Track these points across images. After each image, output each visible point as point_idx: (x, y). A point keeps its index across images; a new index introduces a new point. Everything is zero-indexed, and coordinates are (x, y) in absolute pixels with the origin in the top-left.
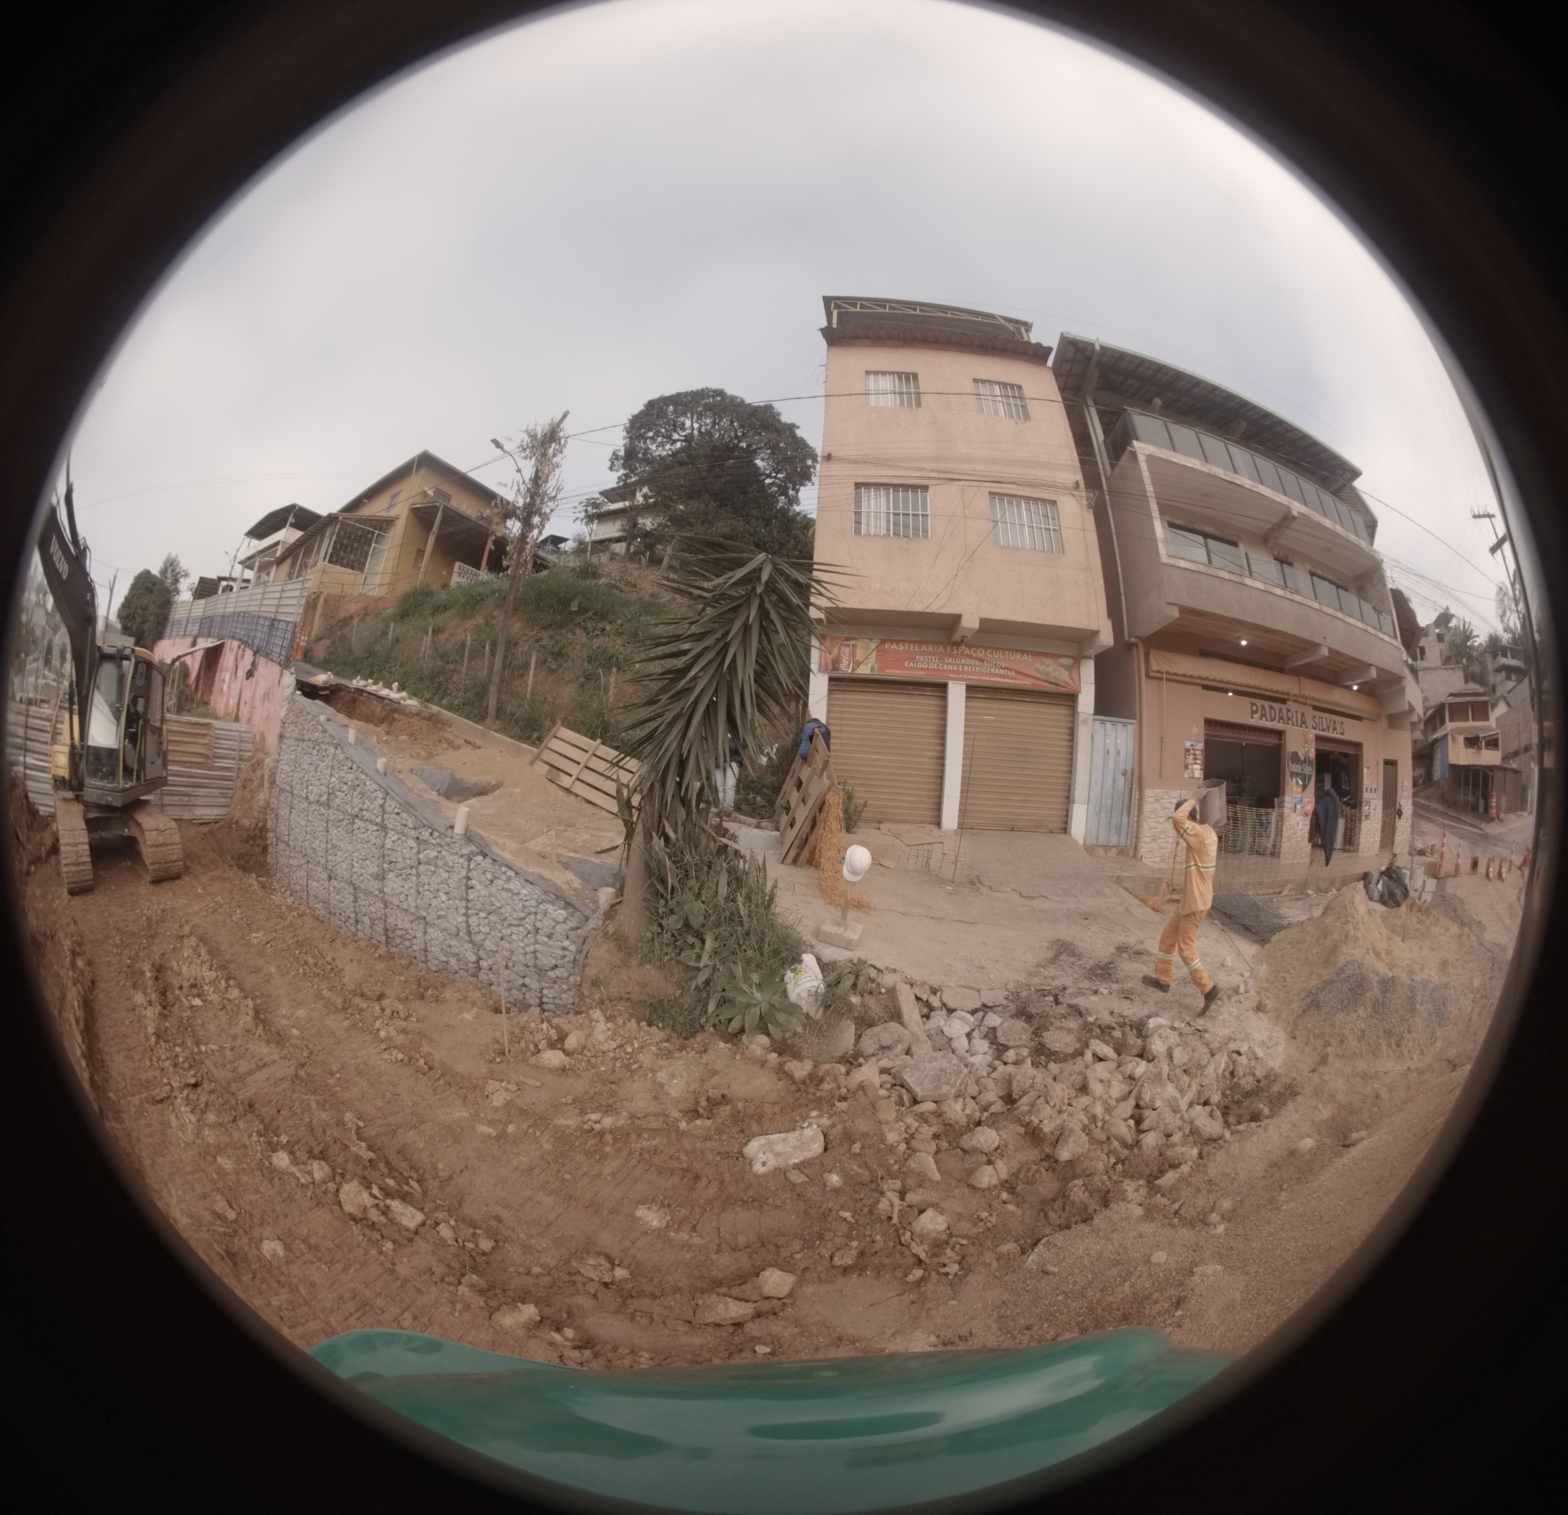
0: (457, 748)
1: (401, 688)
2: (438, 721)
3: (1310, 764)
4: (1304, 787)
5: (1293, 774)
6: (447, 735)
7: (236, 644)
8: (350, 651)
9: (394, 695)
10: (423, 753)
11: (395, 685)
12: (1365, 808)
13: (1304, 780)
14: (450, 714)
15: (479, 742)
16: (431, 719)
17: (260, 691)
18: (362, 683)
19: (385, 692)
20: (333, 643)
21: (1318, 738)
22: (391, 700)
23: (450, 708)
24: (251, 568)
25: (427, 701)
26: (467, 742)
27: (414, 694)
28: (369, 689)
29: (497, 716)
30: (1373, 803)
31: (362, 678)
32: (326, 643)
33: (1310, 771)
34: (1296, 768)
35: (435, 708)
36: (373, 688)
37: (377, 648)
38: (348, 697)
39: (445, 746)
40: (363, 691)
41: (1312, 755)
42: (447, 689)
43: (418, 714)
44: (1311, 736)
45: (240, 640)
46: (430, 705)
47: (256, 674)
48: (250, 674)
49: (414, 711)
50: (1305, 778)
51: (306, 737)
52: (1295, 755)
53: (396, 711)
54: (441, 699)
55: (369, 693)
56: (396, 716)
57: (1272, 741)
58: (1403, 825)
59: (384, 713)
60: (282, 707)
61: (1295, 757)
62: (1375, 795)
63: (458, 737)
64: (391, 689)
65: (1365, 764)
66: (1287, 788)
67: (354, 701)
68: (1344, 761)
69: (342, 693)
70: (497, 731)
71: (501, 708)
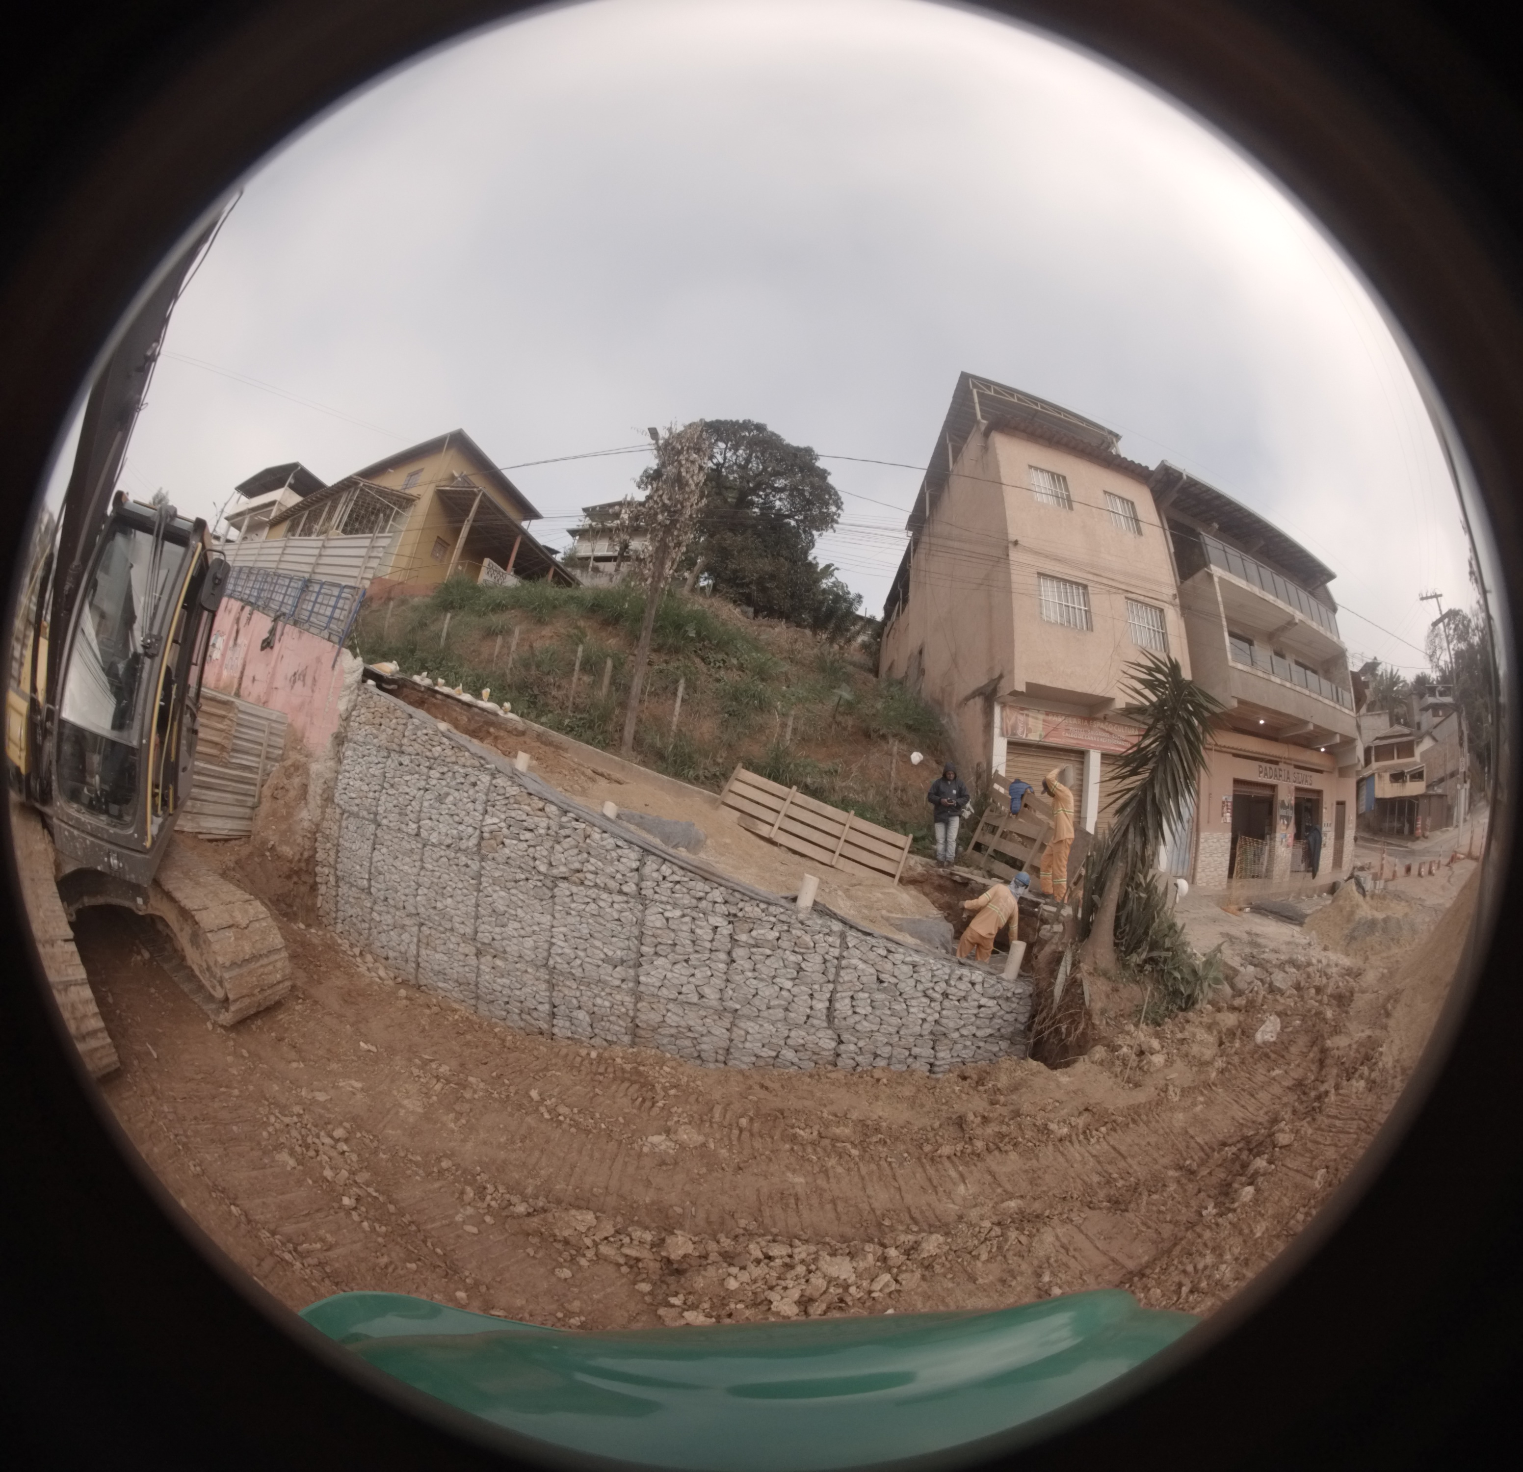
1: (493, 698)
2: (550, 743)
3: (1291, 809)
4: (1288, 826)
5: (1281, 816)
6: (571, 763)
9: (486, 704)
11: (486, 693)
13: (1287, 821)
14: (561, 736)
15: (616, 775)
16: (540, 739)
17: (286, 669)
18: (429, 682)
19: (467, 698)
21: (1297, 789)
22: (482, 709)
23: (558, 728)
25: (526, 716)
26: (597, 773)
28: (439, 689)
29: (637, 749)
31: (426, 676)
33: (1291, 814)
34: (1284, 812)
35: (540, 728)
36: (447, 690)
39: (582, 777)
40: (435, 691)
41: (1293, 803)
42: (546, 704)
43: (526, 733)
44: (1293, 787)
46: (531, 722)
47: (278, 645)
48: (266, 644)
49: (521, 729)
50: (1289, 820)
52: (1282, 803)
53: (493, 724)
54: (540, 717)
55: (446, 696)
57: (1269, 793)
59: (476, 724)
61: (1283, 805)
63: (580, 765)
64: (479, 696)
65: (1324, 806)
66: (1277, 828)
68: (1313, 808)
70: (638, 764)
71: (638, 741)
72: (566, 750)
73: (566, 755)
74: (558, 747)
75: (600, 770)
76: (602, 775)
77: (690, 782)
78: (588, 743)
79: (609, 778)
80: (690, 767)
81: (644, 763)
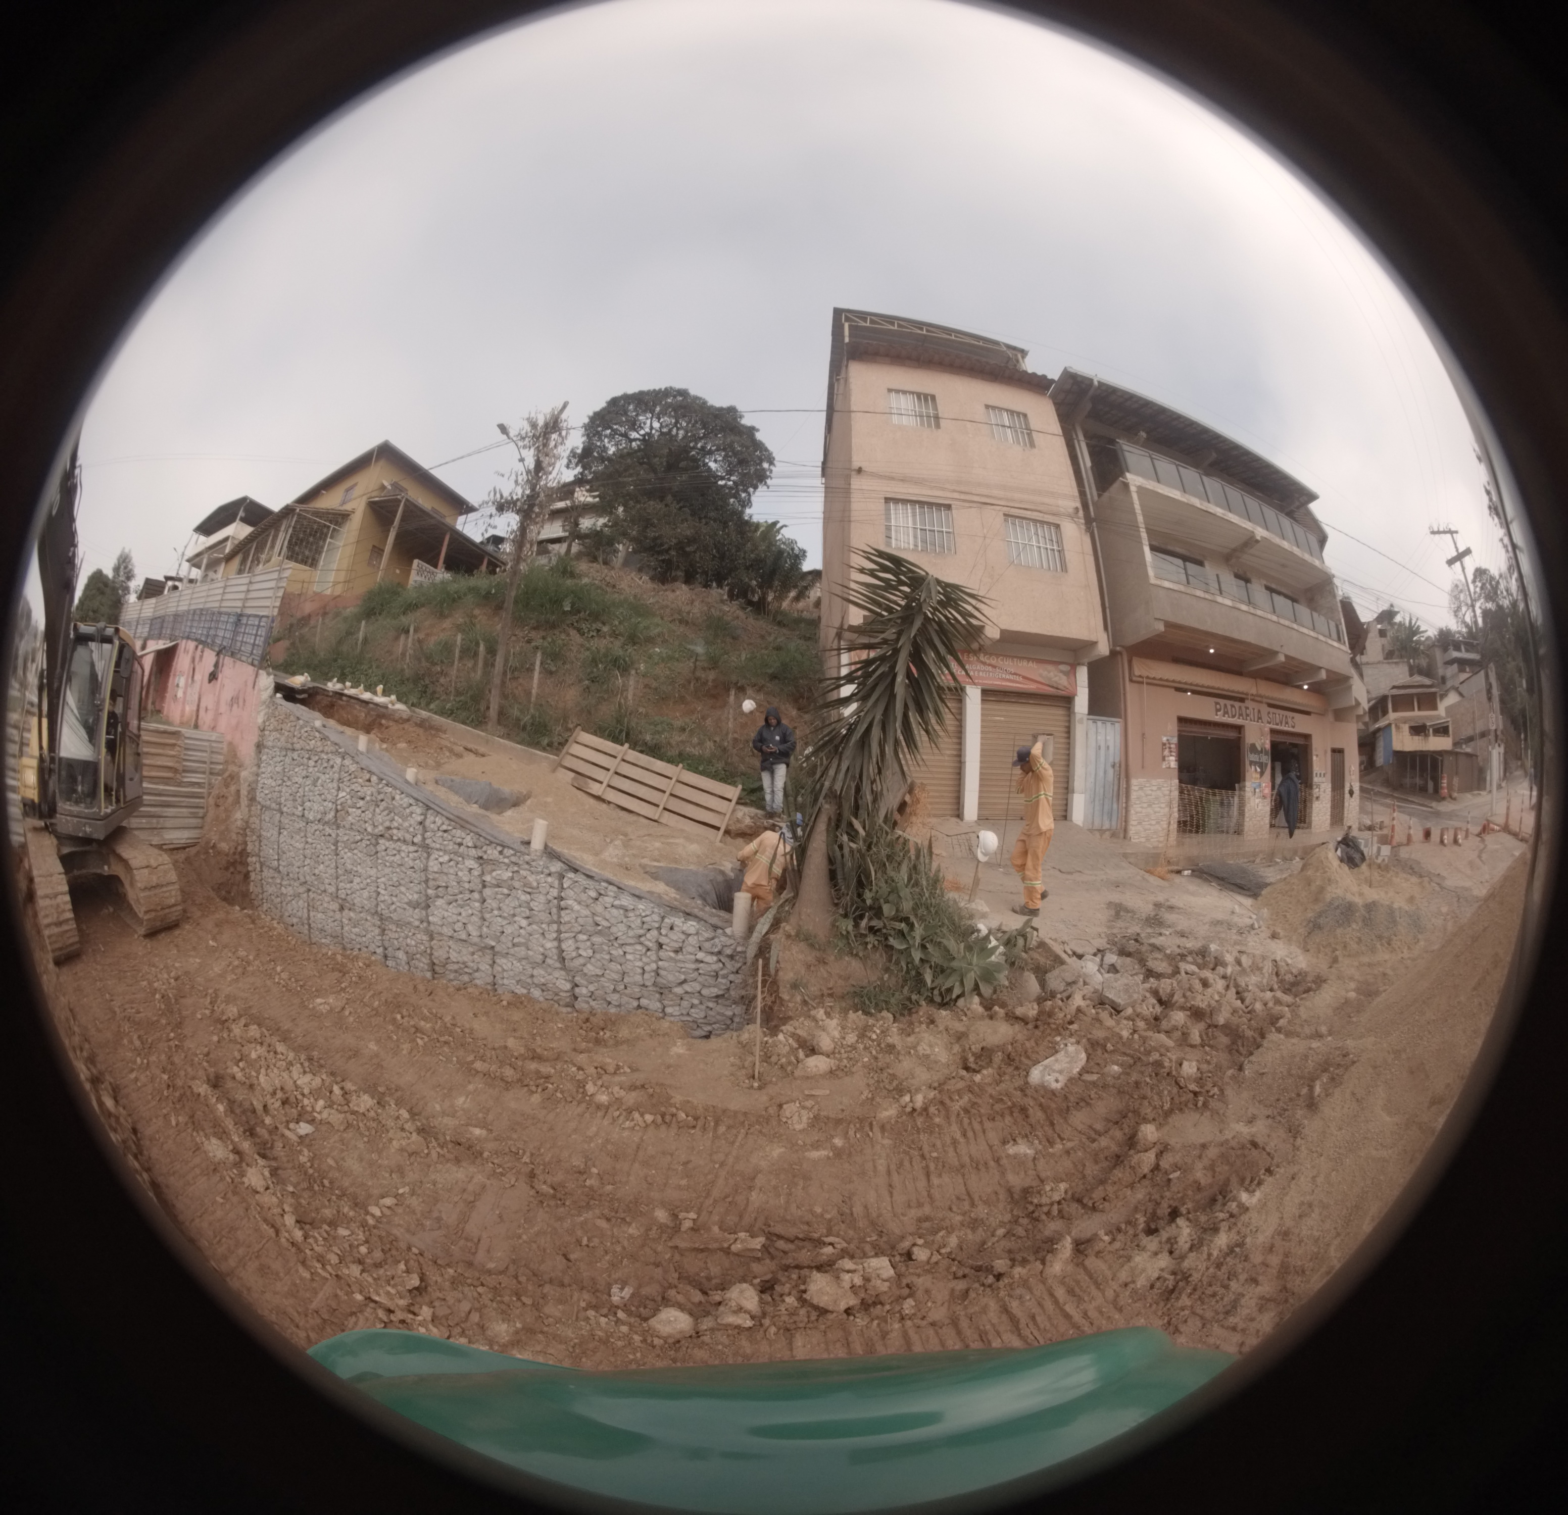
0: (459, 756)
1: (385, 693)
2: (431, 727)
3: (1266, 754)
4: (1262, 774)
5: (1251, 763)
6: (445, 743)
7: (191, 645)
8: (314, 652)
9: (380, 699)
10: (431, 762)
11: (380, 688)
12: (1316, 791)
13: (1261, 767)
14: (443, 720)
15: (482, 750)
16: (422, 724)
17: (227, 695)
18: (339, 686)
19: (367, 696)
20: (293, 644)
21: (1273, 731)
22: (376, 705)
23: (442, 712)
24: (198, 566)
25: (413, 705)
26: (466, 749)
27: (399, 699)
28: (346, 692)
29: (499, 722)
30: (1323, 786)
31: (338, 681)
32: (285, 644)
33: (1266, 759)
34: (1253, 757)
35: (424, 714)
36: (352, 692)
37: (345, 648)
38: (326, 701)
39: (448, 754)
40: (342, 695)
41: (1268, 746)
42: (434, 692)
43: (408, 720)
44: (1267, 728)
45: (196, 640)
46: (417, 710)
47: (220, 676)
48: (213, 677)
49: (405, 716)
50: (1262, 766)
51: (297, 746)
52: (1253, 746)
53: (383, 716)
54: (428, 704)
55: (350, 697)
56: (383, 721)
57: (1232, 734)
58: (1352, 805)
59: (370, 719)
60: (259, 712)
61: (1253, 748)
62: (1324, 779)
63: (455, 744)
64: (375, 693)
65: (1314, 752)
66: (1248, 775)
67: (332, 705)
68: (1295, 751)
69: (319, 698)
70: (502, 737)
71: (501, 713)
72: (445, 732)
73: (444, 736)
74: (439, 729)
75: (470, 746)
76: (470, 750)
77: (544, 749)
78: (464, 723)
79: (476, 753)
80: (544, 735)
81: (508, 736)
